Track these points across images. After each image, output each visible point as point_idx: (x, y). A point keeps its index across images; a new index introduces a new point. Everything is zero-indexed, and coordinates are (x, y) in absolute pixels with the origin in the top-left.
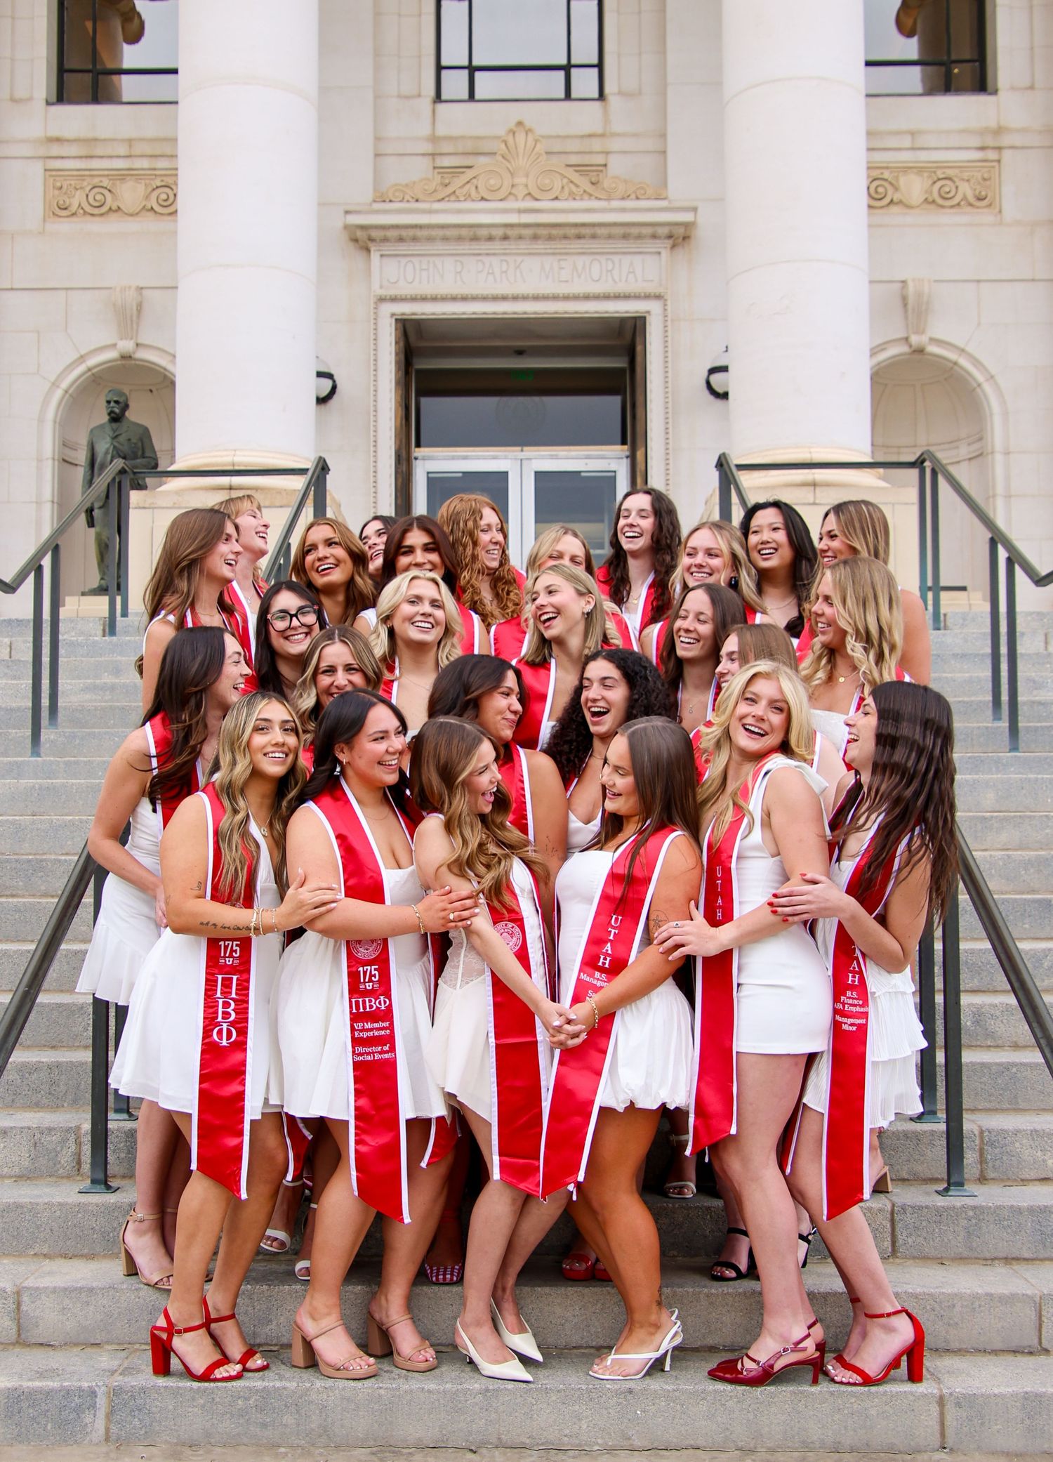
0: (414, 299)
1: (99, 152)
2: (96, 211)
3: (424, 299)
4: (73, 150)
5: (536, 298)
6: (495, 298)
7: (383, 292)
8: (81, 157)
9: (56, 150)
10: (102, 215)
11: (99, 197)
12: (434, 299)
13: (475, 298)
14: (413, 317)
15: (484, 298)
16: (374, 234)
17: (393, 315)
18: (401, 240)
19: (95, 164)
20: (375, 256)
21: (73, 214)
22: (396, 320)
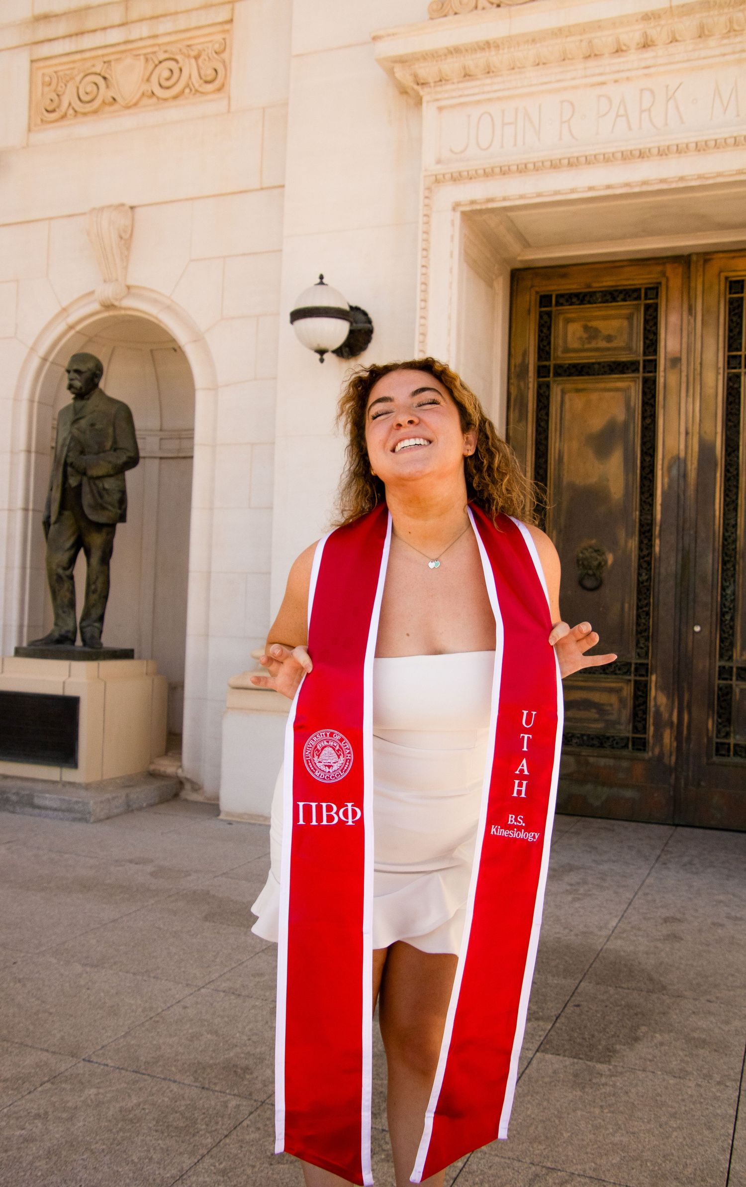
0: (488, 174)
1: (91, 24)
2: (88, 108)
3: (505, 172)
4: (61, 28)
5: (701, 148)
6: (627, 157)
7: (440, 169)
8: (70, 36)
9: (44, 32)
10: (95, 112)
11: (91, 88)
12: (522, 169)
13: (590, 161)
14: (491, 205)
15: (608, 159)
16: (425, 71)
17: (456, 206)
18: (467, 75)
19: (87, 42)
20: (429, 110)
21: (64, 117)
22: (464, 213)
